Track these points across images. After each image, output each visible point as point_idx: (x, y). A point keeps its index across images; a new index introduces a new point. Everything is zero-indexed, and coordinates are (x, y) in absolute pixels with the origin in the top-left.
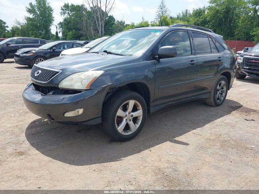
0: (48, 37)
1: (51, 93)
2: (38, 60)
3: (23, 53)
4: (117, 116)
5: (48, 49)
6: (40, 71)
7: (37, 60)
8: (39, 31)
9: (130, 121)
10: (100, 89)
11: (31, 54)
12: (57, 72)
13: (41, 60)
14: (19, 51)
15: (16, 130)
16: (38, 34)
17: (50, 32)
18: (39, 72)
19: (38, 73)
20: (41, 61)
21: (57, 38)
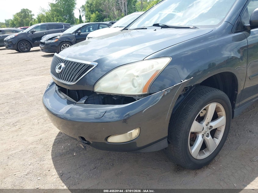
0: (72, 21)
1: (83, 102)
2: (64, 46)
3: (48, 40)
4: (191, 133)
5: (72, 33)
6: (63, 65)
7: (62, 46)
8: (64, 17)
9: (207, 136)
10: (166, 92)
11: (56, 40)
12: (90, 66)
13: (66, 45)
14: (44, 38)
15: (40, 146)
16: (62, 19)
17: (74, 17)
18: (61, 66)
19: (60, 68)
20: (66, 47)
21: (81, 21)
